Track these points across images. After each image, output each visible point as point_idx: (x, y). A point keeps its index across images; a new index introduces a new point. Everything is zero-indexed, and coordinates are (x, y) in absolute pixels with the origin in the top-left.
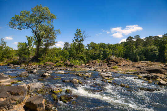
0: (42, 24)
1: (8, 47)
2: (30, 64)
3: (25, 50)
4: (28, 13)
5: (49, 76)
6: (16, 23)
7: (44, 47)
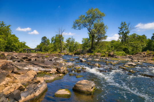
0: (94, 22)
1: (76, 42)
2: (85, 55)
3: (87, 44)
4: (84, 16)
5: (85, 61)
6: (77, 25)
7: (96, 41)
